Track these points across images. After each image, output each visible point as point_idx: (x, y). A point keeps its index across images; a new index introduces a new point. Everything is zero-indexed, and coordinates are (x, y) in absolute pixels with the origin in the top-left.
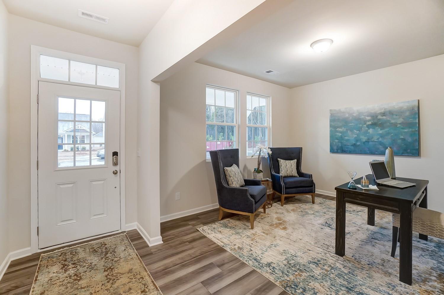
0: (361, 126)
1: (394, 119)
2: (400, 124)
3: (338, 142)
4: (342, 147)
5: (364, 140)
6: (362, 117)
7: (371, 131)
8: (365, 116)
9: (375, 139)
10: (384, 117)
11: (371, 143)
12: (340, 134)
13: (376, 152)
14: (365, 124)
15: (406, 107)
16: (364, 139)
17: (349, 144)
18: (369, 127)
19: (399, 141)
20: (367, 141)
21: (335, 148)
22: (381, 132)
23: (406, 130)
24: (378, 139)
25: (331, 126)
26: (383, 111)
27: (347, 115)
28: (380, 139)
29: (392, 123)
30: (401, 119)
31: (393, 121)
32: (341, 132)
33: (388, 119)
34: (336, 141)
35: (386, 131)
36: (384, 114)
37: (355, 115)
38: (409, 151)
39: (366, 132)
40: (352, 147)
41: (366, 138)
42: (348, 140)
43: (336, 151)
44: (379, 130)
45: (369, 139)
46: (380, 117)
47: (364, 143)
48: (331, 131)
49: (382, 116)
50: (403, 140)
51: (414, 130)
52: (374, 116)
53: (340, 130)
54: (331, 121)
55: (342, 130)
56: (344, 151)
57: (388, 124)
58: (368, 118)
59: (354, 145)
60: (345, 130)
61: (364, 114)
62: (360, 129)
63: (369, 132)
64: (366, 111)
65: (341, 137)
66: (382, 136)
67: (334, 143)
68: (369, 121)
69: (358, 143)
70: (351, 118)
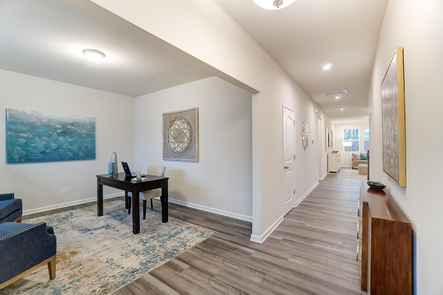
0: (51, 133)
1: (80, 130)
2: (84, 134)
3: (21, 150)
4: (27, 156)
5: (54, 148)
6: (53, 124)
7: (61, 138)
8: (56, 123)
9: (65, 146)
10: (73, 127)
11: (61, 150)
12: (24, 141)
13: (66, 158)
14: (56, 131)
15: (88, 122)
16: (54, 146)
17: (36, 152)
18: (59, 134)
19: (84, 148)
20: (58, 149)
21: (16, 157)
22: (70, 140)
23: (88, 140)
24: (67, 146)
25: (8, 129)
26: (72, 122)
27: (34, 120)
28: (70, 147)
29: (79, 133)
30: (85, 131)
31: (79, 132)
32: (25, 138)
33: (76, 129)
34: (19, 148)
35: (74, 139)
36: (72, 124)
37: (44, 121)
38: (90, 155)
39: (56, 140)
40: (41, 155)
41: (57, 145)
42: (34, 148)
43: (18, 160)
44: (69, 138)
45: (59, 146)
46: (69, 127)
47: (54, 150)
48: (7, 136)
49: (71, 126)
50: (86, 147)
51: (93, 140)
52: (64, 125)
53: (24, 135)
54: (8, 123)
55: (27, 136)
56: (30, 160)
57: (76, 133)
58: (59, 126)
59: (43, 153)
60: (31, 136)
61: (55, 122)
62: (49, 136)
63: (60, 140)
64: (56, 119)
65: (26, 144)
66: (71, 143)
67: (15, 151)
68: (59, 129)
69: (48, 151)
70: (39, 123)
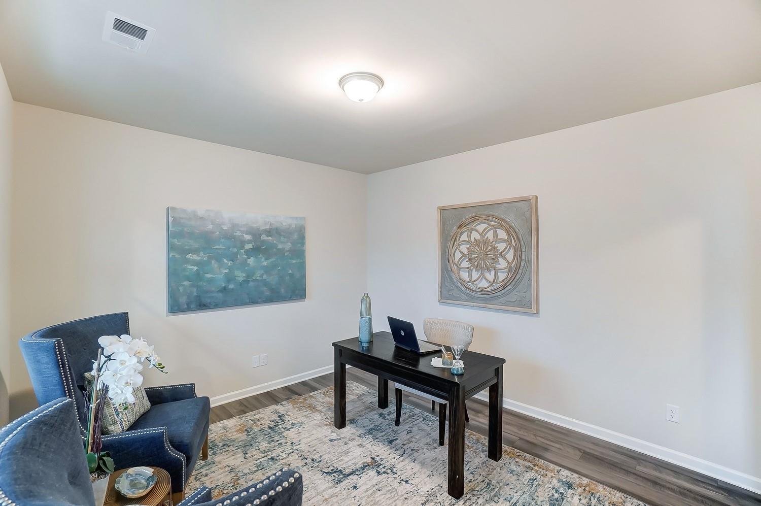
0: (236, 250)
1: (282, 243)
2: (287, 251)
3: (192, 286)
4: (198, 297)
5: (241, 279)
6: (238, 233)
7: (251, 261)
8: (243, 232)
9: (257, 276)
10: (270, 238)
11: (251, 284)
12: (195, 268)
13: (260, 298)
14: (243, 247)
15: (293, 226)
16: (240, 276)
17: (213, 289)
18: (249, 253)
19: (287, 278)
20: (246, 281)
21: (183, 300)
22: (265, 263)
23: (294, 262)
24: (261, 276)
25: (171, 247)
26: (268, 227)
27: (210, 227)
28: (265, 277)
29: (279, 249)
30: (289, 244)
31: (280, 246)
32: (196, 263)
33: (275, 242)
34: (187, 283)
35: (273, 261)
36: (269, 232)
37: (225, 228)
38: (297, 292)
39: (245, 263)
40: (220, 295)
41: (244, 275)
42: (211, 281)
43: (186, 306)
44: (263, 259)
45: (248, 276)
46: (264, 237)
47: (241, 284)
48: (170, 260)
49: (268, 236)
50: (291, 275)
51: (301, 261)
52: (256, 234)
53: (195, 257)
54: (170, 235)
55: (199, 258)
56: (204, 305)
57: (275, 250)
58: (248, 237)
59: (224, 290)
60: (205, 259)
61: (242, 229)
62: (233, 257)
63: (249, 264)
64: (244, 223)
65: (198, 274)
66: (267, 270)
67: (181, 289)
68: (249, 242)
69: (231, 286)
70: (218, 233)
